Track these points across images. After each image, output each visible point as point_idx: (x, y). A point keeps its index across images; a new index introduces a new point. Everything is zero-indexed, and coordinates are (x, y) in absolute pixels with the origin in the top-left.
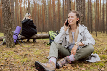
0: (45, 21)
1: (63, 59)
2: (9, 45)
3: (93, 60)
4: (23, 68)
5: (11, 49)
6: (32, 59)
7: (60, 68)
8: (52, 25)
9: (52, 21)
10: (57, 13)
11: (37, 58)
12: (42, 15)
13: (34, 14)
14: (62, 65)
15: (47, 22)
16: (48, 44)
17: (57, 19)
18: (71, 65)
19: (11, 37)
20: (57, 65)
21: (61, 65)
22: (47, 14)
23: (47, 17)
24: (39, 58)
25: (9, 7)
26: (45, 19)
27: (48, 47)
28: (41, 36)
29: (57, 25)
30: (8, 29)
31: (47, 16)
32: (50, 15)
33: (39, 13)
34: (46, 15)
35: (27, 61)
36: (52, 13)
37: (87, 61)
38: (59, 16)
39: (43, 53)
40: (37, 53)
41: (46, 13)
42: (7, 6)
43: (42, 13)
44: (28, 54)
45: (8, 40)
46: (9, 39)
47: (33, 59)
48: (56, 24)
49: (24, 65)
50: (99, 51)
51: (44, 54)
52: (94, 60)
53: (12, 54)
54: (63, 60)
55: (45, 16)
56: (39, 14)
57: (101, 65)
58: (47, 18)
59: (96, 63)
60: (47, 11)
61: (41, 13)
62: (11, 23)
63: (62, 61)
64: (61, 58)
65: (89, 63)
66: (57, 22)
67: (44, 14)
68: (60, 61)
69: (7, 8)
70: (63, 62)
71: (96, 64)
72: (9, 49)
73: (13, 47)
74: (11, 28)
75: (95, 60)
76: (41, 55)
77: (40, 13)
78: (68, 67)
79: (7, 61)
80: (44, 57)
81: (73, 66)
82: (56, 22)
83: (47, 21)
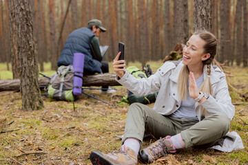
0: (116, 31)
1: (157, 143)
2: (28, 103)
3: (227, 147)
4: (67, 161)
5: (34, 112)
6: (86, 139)
7: (150, 163)
8: (135, 41)
9: (136, 31)
10: (149, 9)
11: (97, 137)
12: (109, 14)
13: (87, 10)
14: (153, 157)
15: (121, 34)
16: (124, 101)
17: (151, 25)
18: (176, 157)
19: (33, 84)
20: (144, 156)
21: (151, 157)
22: (123, 10)
23: (121, 19)
24: (102, 137)
25: (28, 10)
26: (117, 25)
27: (125, 109)
28: (107, 80)
29: (150, 41)
30: (26, 65)
31: (124, 17)
32: (132, 14)
33: (101, 7)
34: (119, 14)
35: (75, 145)
36: (137, 7)
37: (214, 147)
38: (157, 15)
39: (111, 126)
40: (98, 124)
41: (121, 9)
42: (23, 7)
43: (110, 8)
44: (76, 127)
45: (26, 90)
46: (28, 88)
47: (89, 141)
48: (147, 39)
49: (69, 155)
50: (245, 124)
51: (114, 128)
52: (229, 147)
53: (37, 126)
54: (156, 146)
55: (117, 18)
56: (101, 12)
57: (244, 158)
58: (121, 24)
59: (233, 154)
60: (121, 4)
61: (107, 8)
62: (32, 49)
63: (154, 147)
64: (154, 140)
65: (218, 153)
66: (151, 32)
67: (113, 10)
68: (149, 147)
69: (24, 13)
70: (156, 150)
71: (231, 157)
72: (29, 112)
73: (38, 108)
74: (33, 62)
75: (231, 146)
76: (108, 131)
77: (103, 9)
78: (169, 162)
79: (29, 145)
80: (113, 134)
81: (180, 160)
82: (147, 34)
83: (121, 29)
